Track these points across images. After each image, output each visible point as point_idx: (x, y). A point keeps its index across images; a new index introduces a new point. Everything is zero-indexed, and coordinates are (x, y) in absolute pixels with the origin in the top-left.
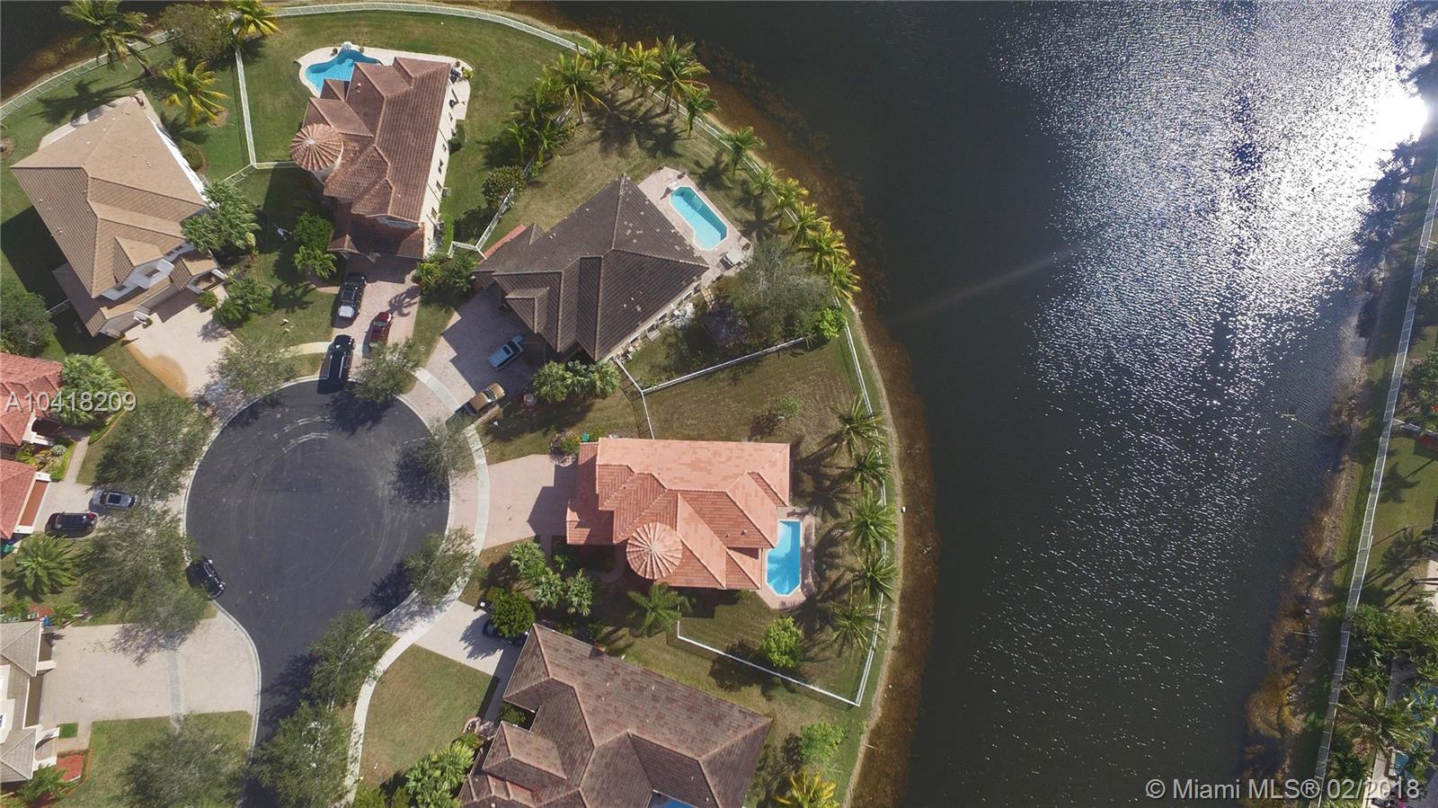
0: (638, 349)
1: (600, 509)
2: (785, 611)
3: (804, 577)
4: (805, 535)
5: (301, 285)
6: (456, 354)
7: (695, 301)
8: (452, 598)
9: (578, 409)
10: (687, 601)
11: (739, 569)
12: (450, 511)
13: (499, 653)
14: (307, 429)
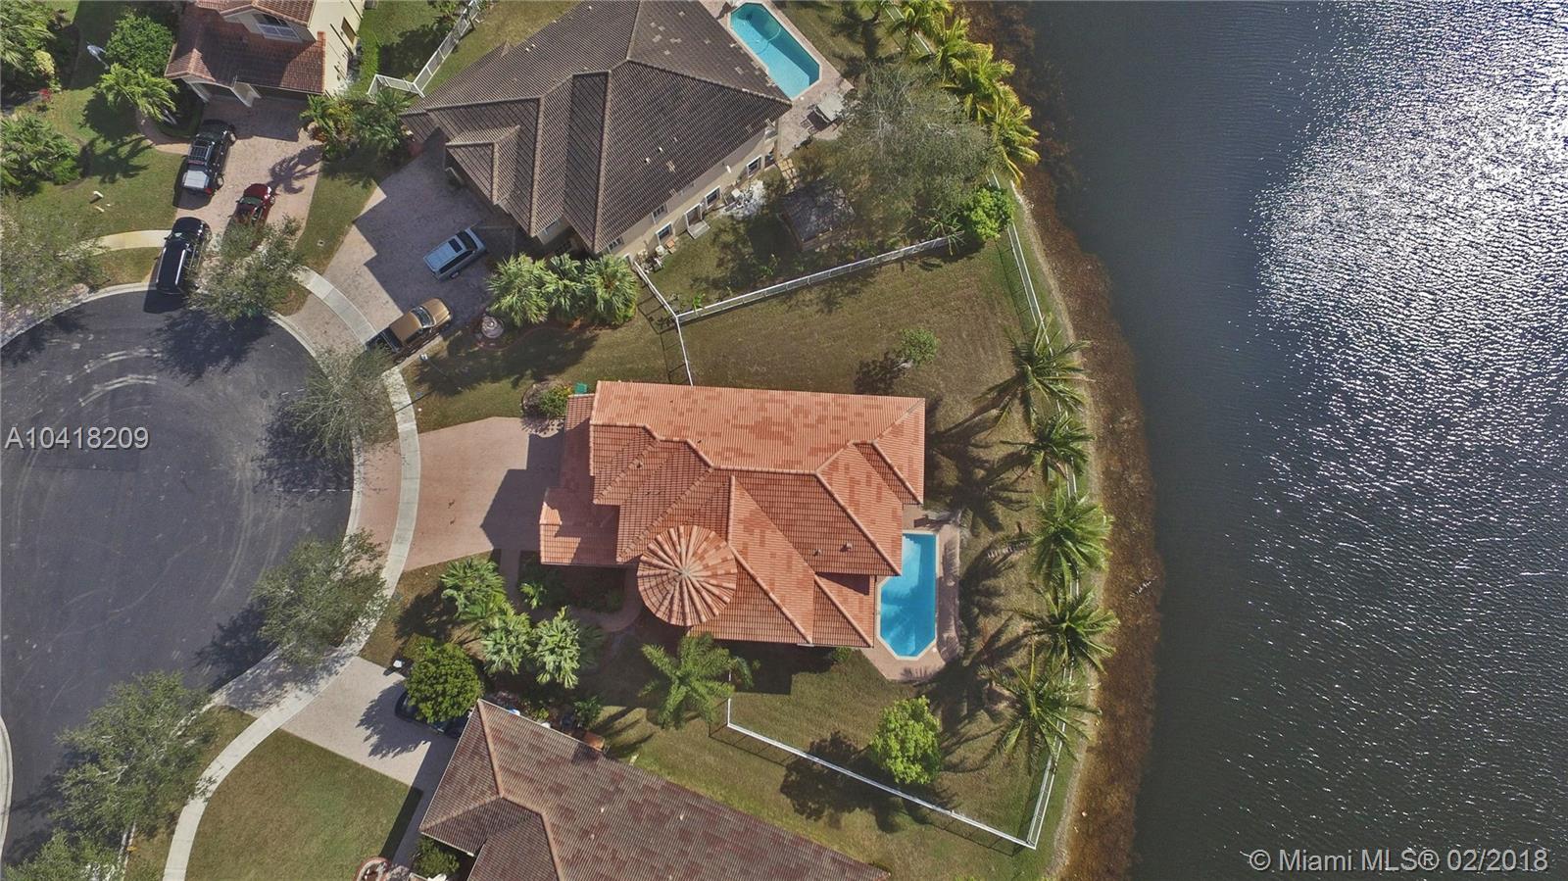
0: (673, 250)
1: (595, 502)
2: (912, 684)
3: (943, 628)
4: (944, 558)
5: (129, 139)
6: (375, 254)
7: (769, 180)
8: (349, 651)
9: (572, 345)
10: (745, 665)
11: (835, 613)
12: (353, 507)
13: (424, 748)
14: (123, 369)
